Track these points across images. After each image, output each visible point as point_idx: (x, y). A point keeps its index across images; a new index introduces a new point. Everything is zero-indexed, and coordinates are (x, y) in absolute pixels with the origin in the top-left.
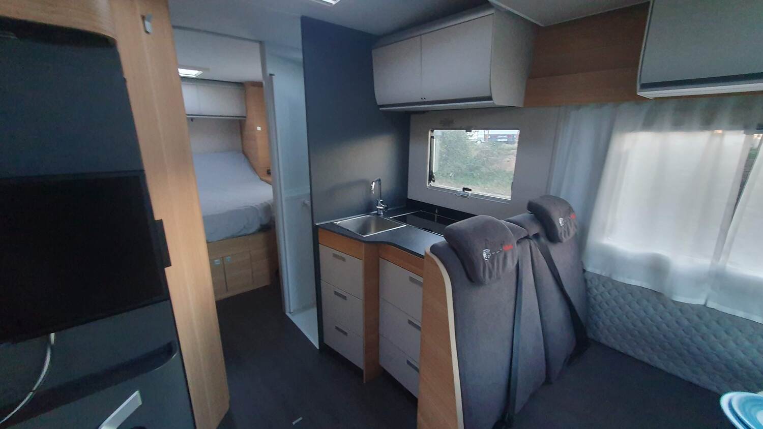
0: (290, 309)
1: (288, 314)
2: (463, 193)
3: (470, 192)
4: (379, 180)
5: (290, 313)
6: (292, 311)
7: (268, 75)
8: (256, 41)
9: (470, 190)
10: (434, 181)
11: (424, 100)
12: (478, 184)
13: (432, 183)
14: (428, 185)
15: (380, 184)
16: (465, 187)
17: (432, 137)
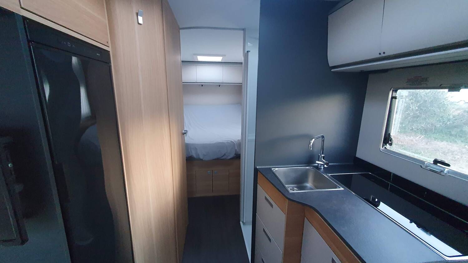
0: (243, 220)
1: (241, 223)
2: (434, 166)
3: (447, 169)
4: (323, 137)
5: (243, 222)
6: (244, 222)
7: (246, 52)
8: (240, 29)
9: (448, 165)
10: (391, 144)
11: (383, 55)
12: (456, 142)
13: (388, 146)
14: (381, 148)
15: (323, 141)
16: (439, 159)
17: (394, 98)
